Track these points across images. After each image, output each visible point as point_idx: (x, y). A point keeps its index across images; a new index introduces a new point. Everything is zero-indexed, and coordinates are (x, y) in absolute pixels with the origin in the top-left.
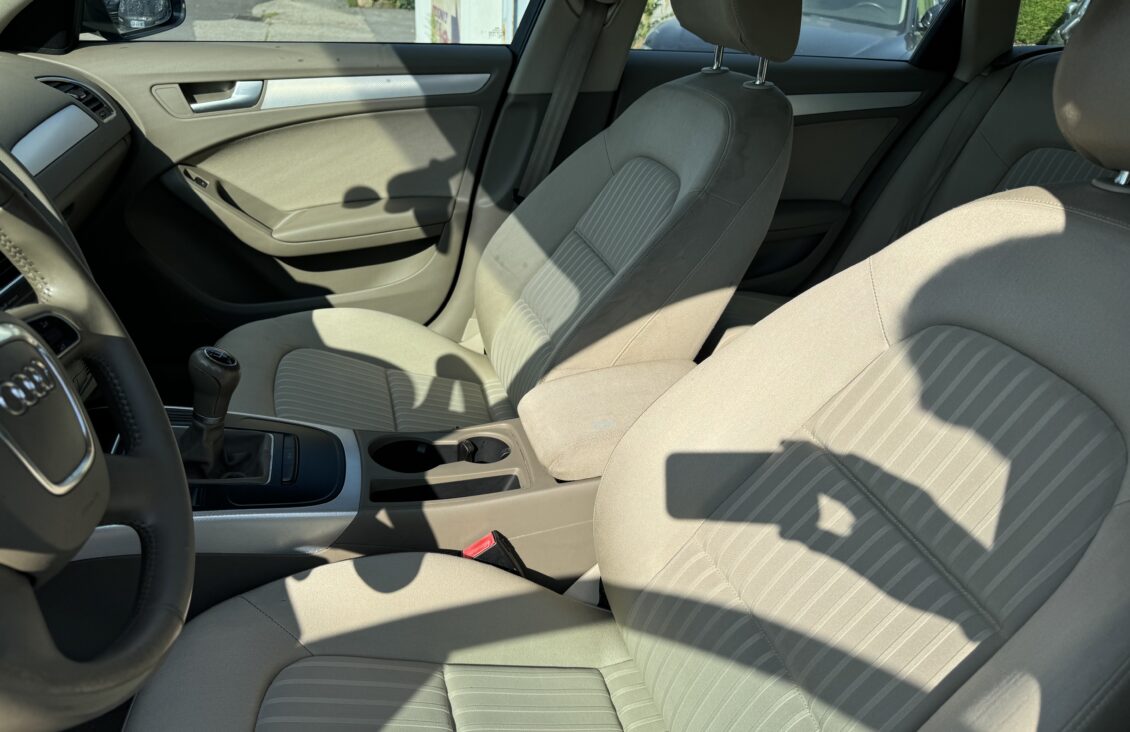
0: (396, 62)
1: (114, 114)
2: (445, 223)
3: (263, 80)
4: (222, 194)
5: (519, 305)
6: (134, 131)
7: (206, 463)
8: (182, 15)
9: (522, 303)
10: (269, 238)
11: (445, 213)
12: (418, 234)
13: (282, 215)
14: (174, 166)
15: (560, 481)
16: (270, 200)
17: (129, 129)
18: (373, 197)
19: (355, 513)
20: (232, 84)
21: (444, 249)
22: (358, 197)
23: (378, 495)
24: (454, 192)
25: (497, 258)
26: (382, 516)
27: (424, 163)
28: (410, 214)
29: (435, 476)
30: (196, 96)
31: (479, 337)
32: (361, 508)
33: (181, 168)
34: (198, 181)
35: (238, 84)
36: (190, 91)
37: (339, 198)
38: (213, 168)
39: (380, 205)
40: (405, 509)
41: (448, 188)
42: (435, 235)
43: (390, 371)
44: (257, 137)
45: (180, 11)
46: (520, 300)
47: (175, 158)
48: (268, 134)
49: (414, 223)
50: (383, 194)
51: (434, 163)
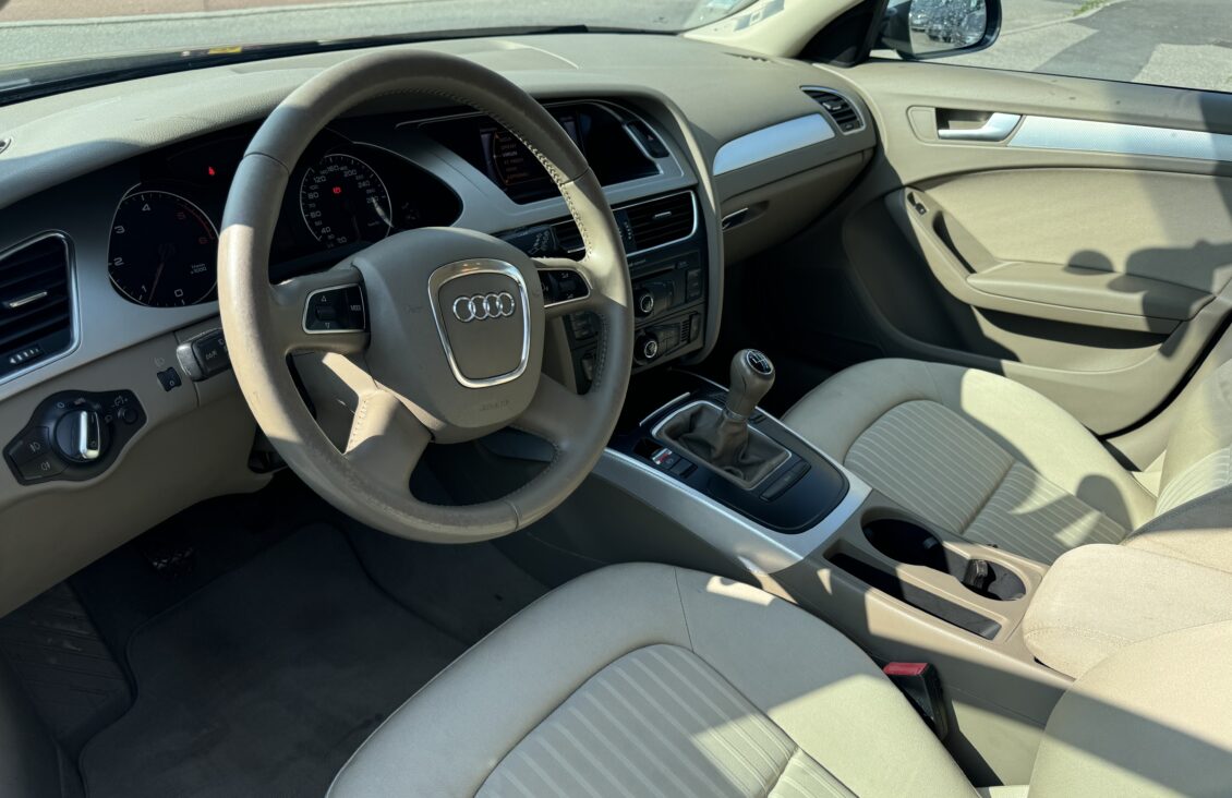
0: (1195, 114)
1: (863, 128)
2: (1181, 321)
3: (1022, 115)
4: (939, 227)
5: (1222, 454)
6: (877, 148)
7: (714, 448)
8: (993, 39)
9: (1226, 453)
10: (962, 280)
11: (1187, 309)
12: (1140, 324)
13: (993, 261)
14: (903, 187)
15: (1037, 661)
16: (986, 242)
17: (873, 143)
18: (1105, 267)
19: (801, 558)
20: (990, 113)
21: (1168, 353)
22: (1087, 264)
23: (837, 556)
24: (1216, 288)
25: (1223, 384)
26: (824, 575)
27: (1187, 242)
28: (1137, 298)
29: (908, 573)
30: (950, 122)
31: (1159, 474)
32: (810, 557)
33: (908, 191)
34: (919, 207)
35: (995, 116)
36: (944, 117)
37: (1064, 260)
38: (941, 197)
39: (1108, 277)
40: (850, 583)
41: (1210, 279)
42: (1161, 332)
43: (1019, 465)
44: (994, 174)
45: (992, 34)
46: (1226, 449)
47: (905, 181)
48: (1007, 173)
49: (1139, 310)
50: (1120, 267)
51: (1202, 247)
